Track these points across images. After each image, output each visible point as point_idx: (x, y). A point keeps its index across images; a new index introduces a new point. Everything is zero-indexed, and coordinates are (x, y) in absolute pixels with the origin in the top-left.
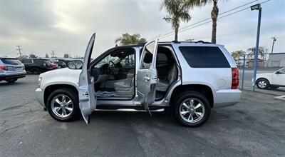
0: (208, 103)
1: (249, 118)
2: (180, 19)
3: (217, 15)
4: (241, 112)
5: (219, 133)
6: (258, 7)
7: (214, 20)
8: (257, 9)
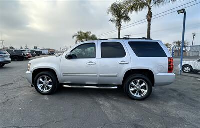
0: (150, 83)
1: (180, 95)
2: (122, 20)
3: (151, 17)
4: (174, 91)
5: (159, 105)
6: (183, 12)
7: (149, 21)
8: (183, 13)
